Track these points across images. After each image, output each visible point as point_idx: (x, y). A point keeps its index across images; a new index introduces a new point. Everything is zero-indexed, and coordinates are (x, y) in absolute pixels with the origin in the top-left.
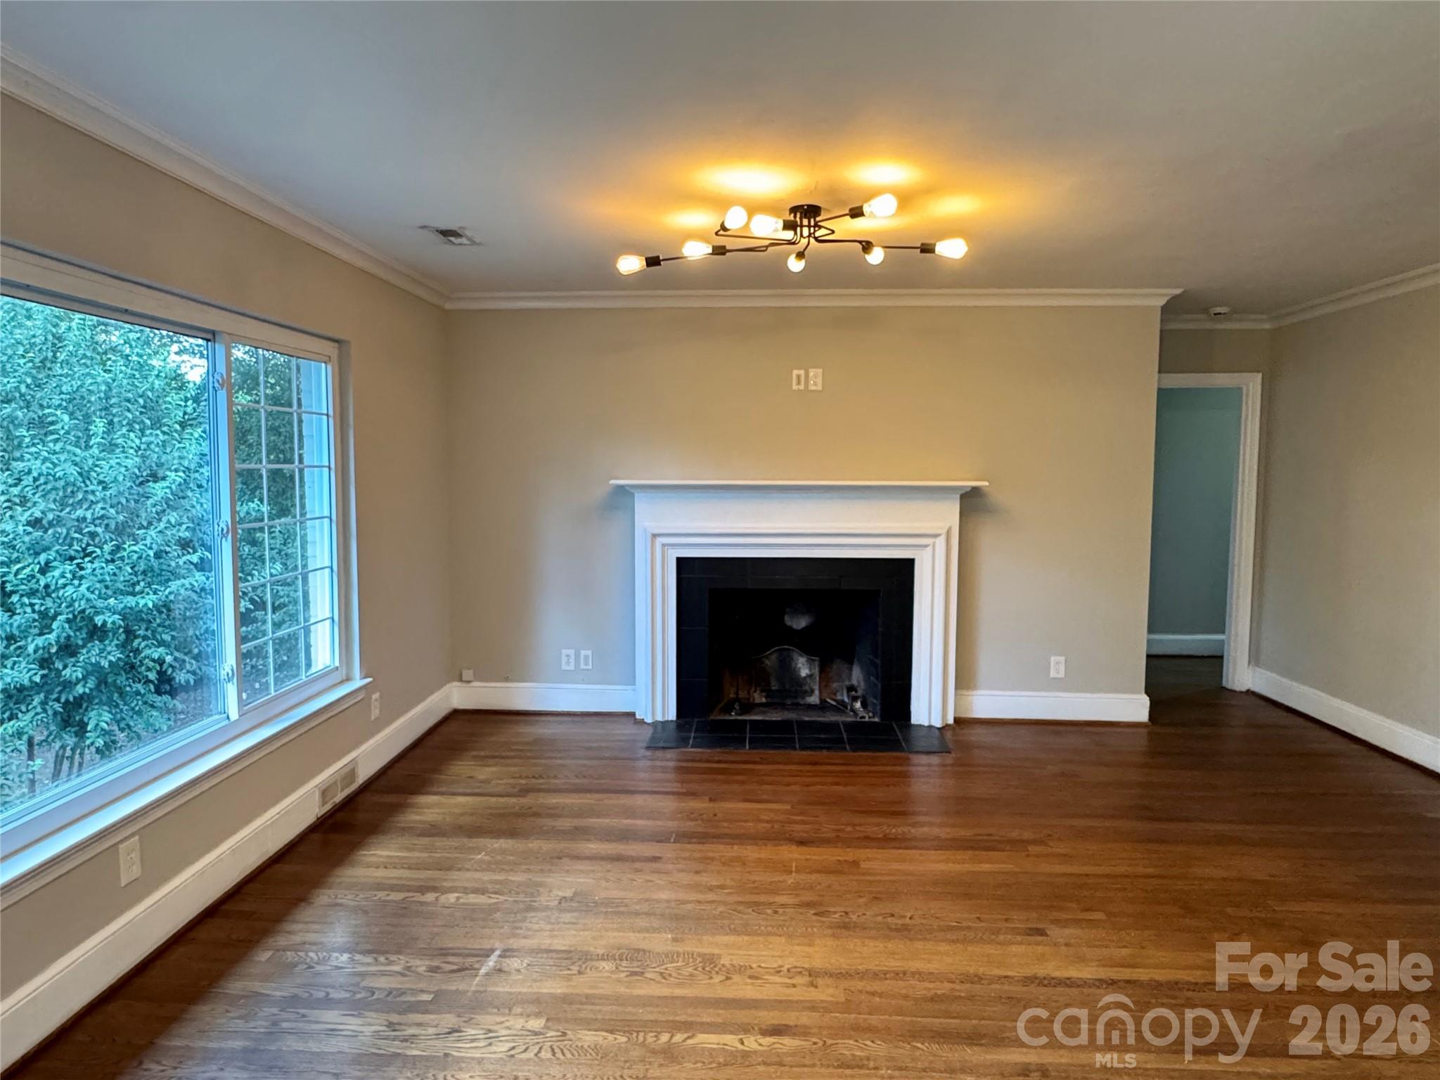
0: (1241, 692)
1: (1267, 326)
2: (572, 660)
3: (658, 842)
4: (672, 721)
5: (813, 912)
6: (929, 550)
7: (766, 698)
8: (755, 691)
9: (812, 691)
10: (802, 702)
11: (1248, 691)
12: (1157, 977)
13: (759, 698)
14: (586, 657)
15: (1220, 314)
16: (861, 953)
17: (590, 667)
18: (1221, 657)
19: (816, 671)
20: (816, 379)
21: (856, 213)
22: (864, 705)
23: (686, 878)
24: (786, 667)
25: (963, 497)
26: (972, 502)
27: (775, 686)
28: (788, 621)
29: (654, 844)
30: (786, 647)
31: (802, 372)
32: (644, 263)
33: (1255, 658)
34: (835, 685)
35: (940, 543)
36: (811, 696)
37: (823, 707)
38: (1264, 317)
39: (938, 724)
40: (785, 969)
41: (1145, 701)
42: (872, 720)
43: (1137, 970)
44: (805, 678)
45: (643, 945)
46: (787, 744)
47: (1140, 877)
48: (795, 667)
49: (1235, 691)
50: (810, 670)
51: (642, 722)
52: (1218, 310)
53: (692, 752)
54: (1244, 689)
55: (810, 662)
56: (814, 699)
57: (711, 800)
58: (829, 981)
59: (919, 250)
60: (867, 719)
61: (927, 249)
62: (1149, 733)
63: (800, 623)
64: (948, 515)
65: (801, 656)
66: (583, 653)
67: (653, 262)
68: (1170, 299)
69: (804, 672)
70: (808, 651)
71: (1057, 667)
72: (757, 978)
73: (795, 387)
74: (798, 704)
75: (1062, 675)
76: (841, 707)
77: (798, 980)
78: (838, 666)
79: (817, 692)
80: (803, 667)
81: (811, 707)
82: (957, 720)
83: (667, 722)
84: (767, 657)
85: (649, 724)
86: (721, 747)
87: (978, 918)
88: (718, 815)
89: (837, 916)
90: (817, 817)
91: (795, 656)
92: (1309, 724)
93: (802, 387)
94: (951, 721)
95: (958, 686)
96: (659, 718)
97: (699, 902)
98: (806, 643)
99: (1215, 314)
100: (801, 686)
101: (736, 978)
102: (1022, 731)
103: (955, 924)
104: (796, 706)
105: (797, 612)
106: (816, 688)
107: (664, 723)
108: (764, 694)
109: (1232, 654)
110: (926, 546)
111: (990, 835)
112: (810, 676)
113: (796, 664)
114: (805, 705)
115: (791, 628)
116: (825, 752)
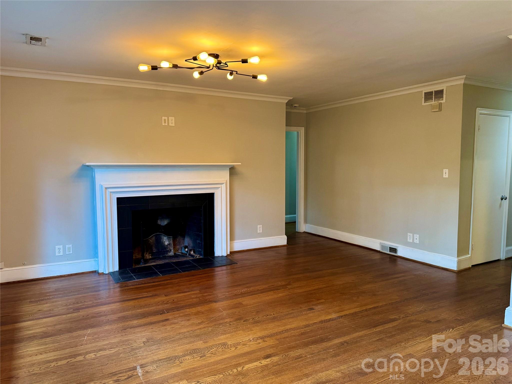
0: (302, 232)
1: (305, 112)
2: (61, 251)
3: (161, 314)
4: (117, 271)
5: (242, 321)
6: (220, 189)
7: (151, 256)
8: (147, 254)
9: (171, 250)
10: (167, 255)
11: (304, 232)
12: (351, 312)
13: (148, 256)
14: (69, 248)
15: (296, 107)
16: (269, 328)
17: (71, 253)
18: (295, 222)
19: (172, 242)
20: (172, 121)
21: (245, 61)
22: (194, 252)
23: (187, 323)
24: (159, 241)
25: (230, 169)
26: (232, 170)
27: (155, 250)
28: (159, 222)
29: (159, 315)
30: (158, 233)
31: (166, 118)
32: (151, 68)
33: (306, 221)
34: (178, 247)
35: (224, 186)
36: (170, 252)
37: (176, 256)
38: (304, 109)
39: (225, 255)
40: (251, 339)
41: (286, 237)
42: (200, 257)
43: (344, 312)
44: (167, 245)
45: (195, 347)
46: (175, 271)
47: (324, 288)
48: (163, 241)
49: (301, 232)
50: (169, 242)
51: (103, 274)
52: (296, 105)
53: (138, 281)
54: (303, 231)
55: (169, 238)
56: (172, 254)
57: (166, 296)
58: (269, 339)
59: (252, 77)
60: (198, 257)
61: (255, 77)
62: (287, 248)
63: (165, 222)
64: (225, 176)
65: (165, 236)
66: (67, 246)
67: (154, 68)
68: (289, 101)
69: (166, 243)
70: (168, 234)
71: (260, 229)
72: (245, 345)
73: (163, 124)
74: (165, 256)
75: (261, 232)
76: (183, 255)
77: (259, 341)
78: (179, 238)
79: (172, 250)
80: (166, 241)
81: (171, 257)
82: (231, 252)
83: (115, 272)
84: (150, 239)
85: (106, 274)
86: (150, 277)
87: (292, 309)
88: (175, 300)
89: (251, 320)
90: (212, 292)
91: (162, 237)
92: (326, 239)
93: (166, 124)
94: (229, 253)
95: (231, 240)
96: (111, 270)
97: (200, 329)
98: (167, 231)
99: (294, 107)
100: (166, 249)
101: (239, 347)
102: (252, 253)
103: (287, 313)
104: (165, 258)
105: (163, 218)
106: (172, 248)
107: (114, 273)
108: (150, 255)
109: (299, 220)
110: (218, 188)
111: (273, 286)
112: (169, 244)
113: (163, 240)
114: (168, 256)
115: (160, 225)
116: (193, 271)
